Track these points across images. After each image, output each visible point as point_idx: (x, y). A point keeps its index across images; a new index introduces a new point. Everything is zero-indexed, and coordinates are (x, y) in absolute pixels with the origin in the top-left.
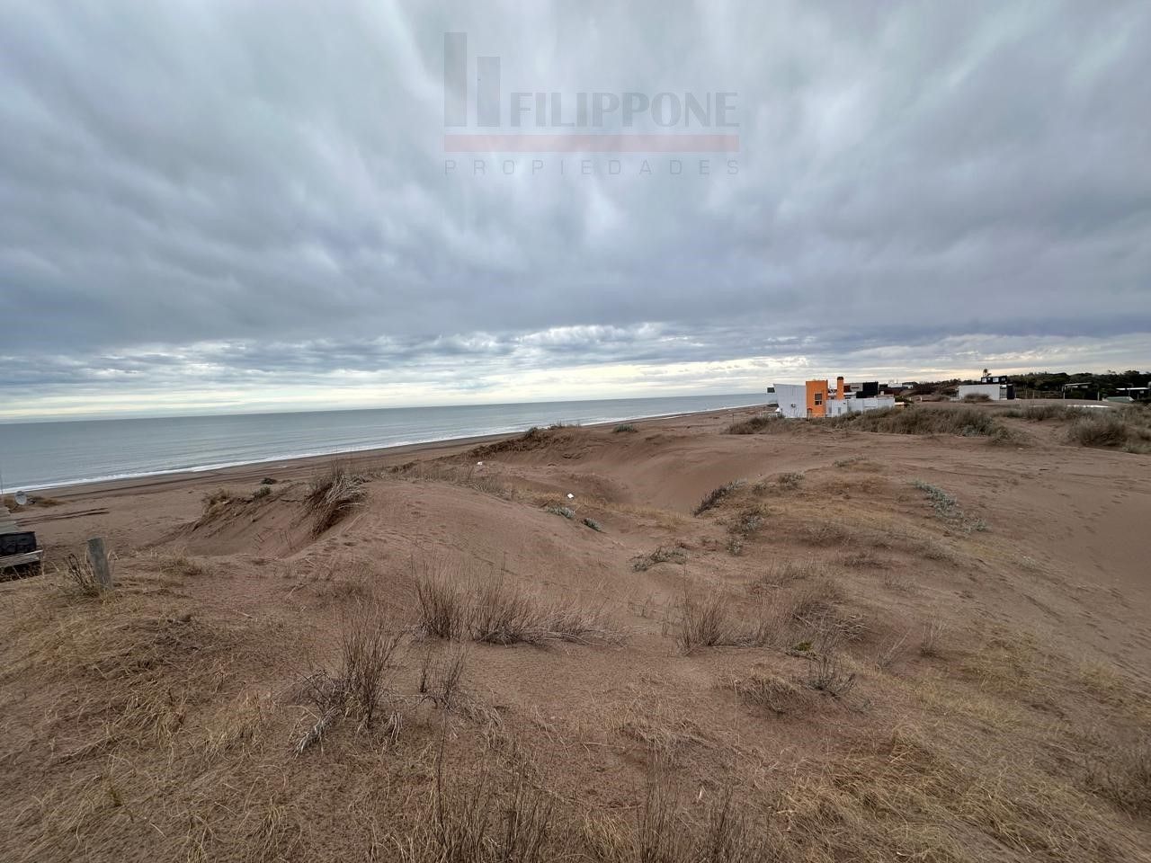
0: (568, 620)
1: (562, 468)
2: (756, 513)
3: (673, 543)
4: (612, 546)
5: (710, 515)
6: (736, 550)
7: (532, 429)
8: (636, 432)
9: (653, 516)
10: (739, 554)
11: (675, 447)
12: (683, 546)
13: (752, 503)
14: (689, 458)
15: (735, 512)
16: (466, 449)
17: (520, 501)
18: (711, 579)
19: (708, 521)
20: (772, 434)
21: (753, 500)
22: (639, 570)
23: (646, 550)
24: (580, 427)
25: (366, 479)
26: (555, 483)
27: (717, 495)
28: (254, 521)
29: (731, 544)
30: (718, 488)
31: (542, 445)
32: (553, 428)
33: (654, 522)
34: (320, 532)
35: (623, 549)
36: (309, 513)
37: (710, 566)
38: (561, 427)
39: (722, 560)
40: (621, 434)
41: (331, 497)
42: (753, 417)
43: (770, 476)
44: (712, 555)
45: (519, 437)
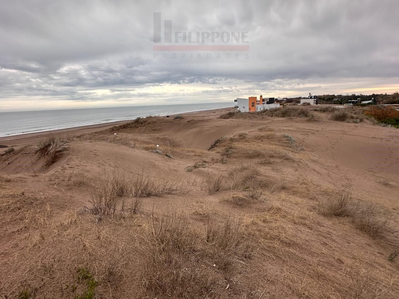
0: (168, 187)
1: (152, 135)
2: (231, 148)
3: (201, 161)
4: (178, 164)
5: (214, 150)
6: (224, 162)
7: (138, 118)
8: (184, 118)
9: (193, 152)
10: (225, 163)
11: (199, 124)
12: (205, 162)
13: (229, 145)
14: (205, 129)
15: (223, 148)
16: (107, 128)
17: (138, 148)
18: (215, 172)
19: (213, 152)
20: (236, 118)
21: (230, 143)
22: (189, 171)
23: (191, 164)
24: (159, 117)
25: (67, 141)
26: (151, 141)
27: (217, 142)
28: (9, 164)
29: (222, 160)
30: (217, 140)
31: (143, 125)
32: (147, 118)
33: (193, 154)
34: (49, 165)
35: (182, 164)
36: (40, 158)
37: (215, 168)
38: (151, 117)
39: (218, 166)
40: (177, 119)
41: (52, 149)
42: (229, 112)
43: (236, 134)
44: (216, 164)
45: (132, 122)
